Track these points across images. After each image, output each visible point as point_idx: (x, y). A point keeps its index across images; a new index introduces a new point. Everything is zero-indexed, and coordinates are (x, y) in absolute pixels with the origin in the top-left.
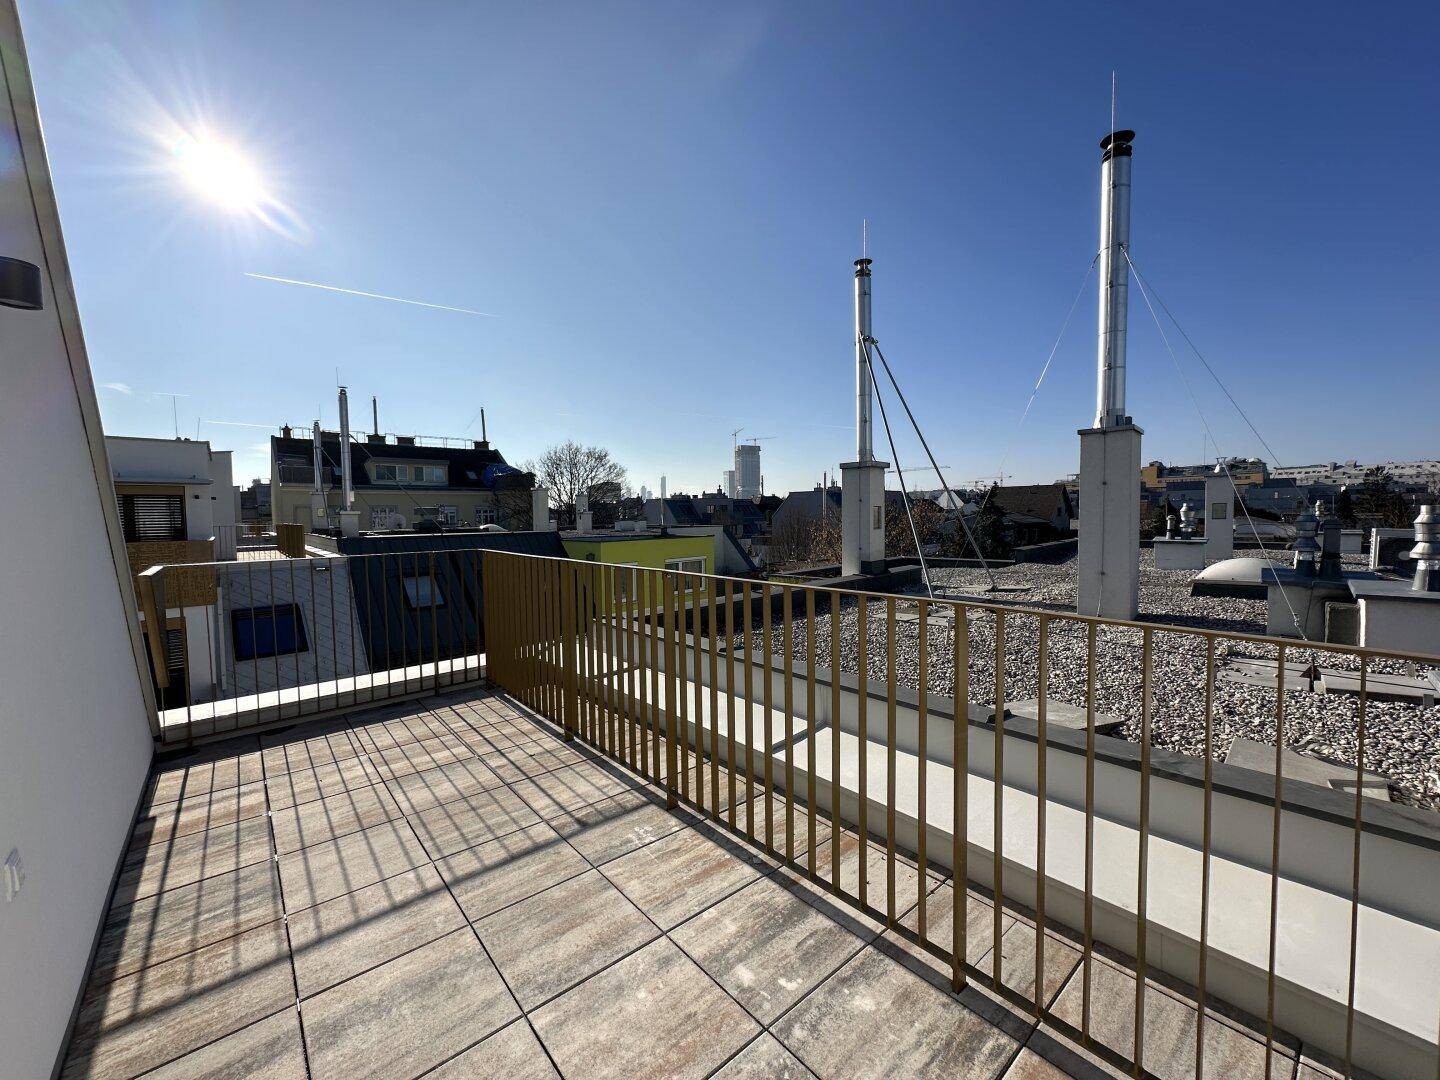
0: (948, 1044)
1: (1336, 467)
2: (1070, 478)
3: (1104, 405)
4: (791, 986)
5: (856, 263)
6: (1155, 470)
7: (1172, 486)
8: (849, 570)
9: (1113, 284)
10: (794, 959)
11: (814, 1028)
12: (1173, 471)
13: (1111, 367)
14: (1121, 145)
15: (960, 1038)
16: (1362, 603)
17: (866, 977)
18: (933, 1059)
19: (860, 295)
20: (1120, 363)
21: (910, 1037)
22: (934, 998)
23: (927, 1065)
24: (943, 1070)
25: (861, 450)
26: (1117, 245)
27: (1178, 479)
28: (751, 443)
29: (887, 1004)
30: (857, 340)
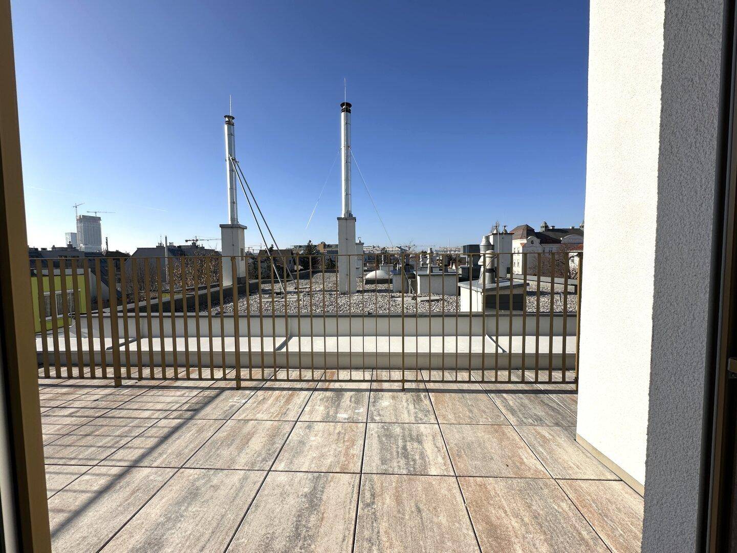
0: (414, 400)
1: (374, 247)
2: (292, 247)
3: (345, 209)
4: (361, 410)
5: (225, 117)
6: (323, 245)
7: (329, 252)
8: (227, 283)
9: (347, 162)
10: (353, 405)
11: (379, 415)
12: (329, 246)
13: (347, 195)
14: (347, 107)
15: (415, 398)
16: (418, 278)
17: (379, 398)
18: (414, 404)
19: (228, 134)
20: (349, 193)
21: (405, 404)
22: (401, 394)
23: (415, 406)
24: (419, 405)
25: (231, 218)
26: (348, 147)
27: (330, 249)
28: (93, 215)
29: (392, 401)
30: (227, 159)
